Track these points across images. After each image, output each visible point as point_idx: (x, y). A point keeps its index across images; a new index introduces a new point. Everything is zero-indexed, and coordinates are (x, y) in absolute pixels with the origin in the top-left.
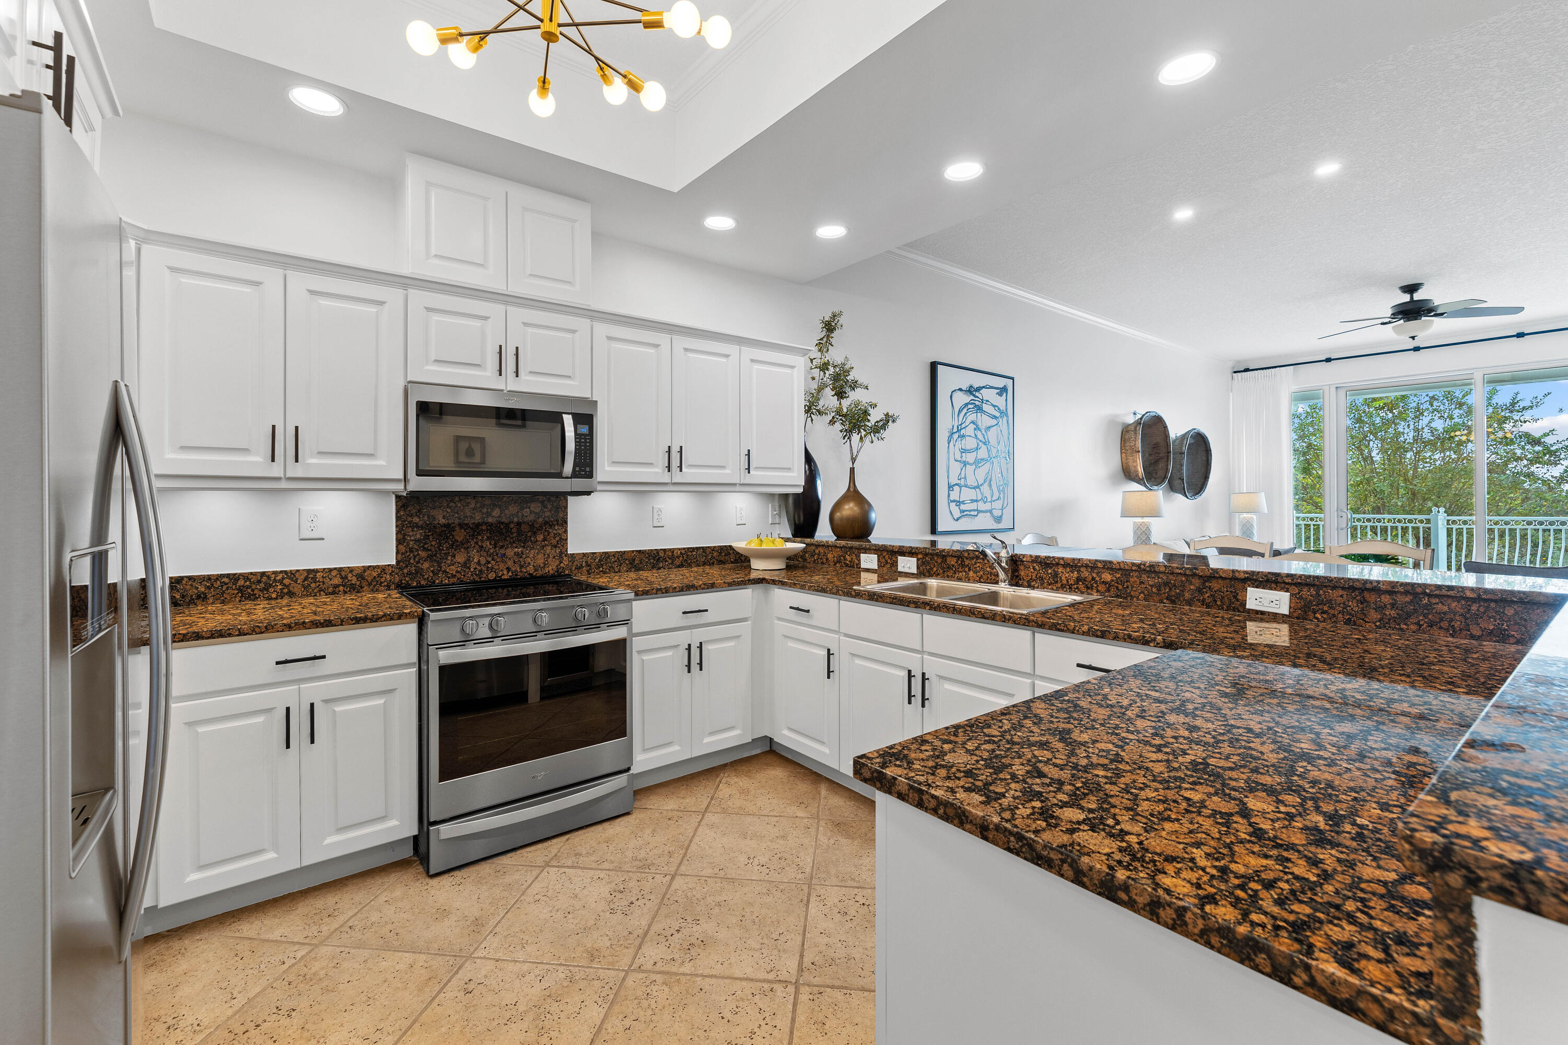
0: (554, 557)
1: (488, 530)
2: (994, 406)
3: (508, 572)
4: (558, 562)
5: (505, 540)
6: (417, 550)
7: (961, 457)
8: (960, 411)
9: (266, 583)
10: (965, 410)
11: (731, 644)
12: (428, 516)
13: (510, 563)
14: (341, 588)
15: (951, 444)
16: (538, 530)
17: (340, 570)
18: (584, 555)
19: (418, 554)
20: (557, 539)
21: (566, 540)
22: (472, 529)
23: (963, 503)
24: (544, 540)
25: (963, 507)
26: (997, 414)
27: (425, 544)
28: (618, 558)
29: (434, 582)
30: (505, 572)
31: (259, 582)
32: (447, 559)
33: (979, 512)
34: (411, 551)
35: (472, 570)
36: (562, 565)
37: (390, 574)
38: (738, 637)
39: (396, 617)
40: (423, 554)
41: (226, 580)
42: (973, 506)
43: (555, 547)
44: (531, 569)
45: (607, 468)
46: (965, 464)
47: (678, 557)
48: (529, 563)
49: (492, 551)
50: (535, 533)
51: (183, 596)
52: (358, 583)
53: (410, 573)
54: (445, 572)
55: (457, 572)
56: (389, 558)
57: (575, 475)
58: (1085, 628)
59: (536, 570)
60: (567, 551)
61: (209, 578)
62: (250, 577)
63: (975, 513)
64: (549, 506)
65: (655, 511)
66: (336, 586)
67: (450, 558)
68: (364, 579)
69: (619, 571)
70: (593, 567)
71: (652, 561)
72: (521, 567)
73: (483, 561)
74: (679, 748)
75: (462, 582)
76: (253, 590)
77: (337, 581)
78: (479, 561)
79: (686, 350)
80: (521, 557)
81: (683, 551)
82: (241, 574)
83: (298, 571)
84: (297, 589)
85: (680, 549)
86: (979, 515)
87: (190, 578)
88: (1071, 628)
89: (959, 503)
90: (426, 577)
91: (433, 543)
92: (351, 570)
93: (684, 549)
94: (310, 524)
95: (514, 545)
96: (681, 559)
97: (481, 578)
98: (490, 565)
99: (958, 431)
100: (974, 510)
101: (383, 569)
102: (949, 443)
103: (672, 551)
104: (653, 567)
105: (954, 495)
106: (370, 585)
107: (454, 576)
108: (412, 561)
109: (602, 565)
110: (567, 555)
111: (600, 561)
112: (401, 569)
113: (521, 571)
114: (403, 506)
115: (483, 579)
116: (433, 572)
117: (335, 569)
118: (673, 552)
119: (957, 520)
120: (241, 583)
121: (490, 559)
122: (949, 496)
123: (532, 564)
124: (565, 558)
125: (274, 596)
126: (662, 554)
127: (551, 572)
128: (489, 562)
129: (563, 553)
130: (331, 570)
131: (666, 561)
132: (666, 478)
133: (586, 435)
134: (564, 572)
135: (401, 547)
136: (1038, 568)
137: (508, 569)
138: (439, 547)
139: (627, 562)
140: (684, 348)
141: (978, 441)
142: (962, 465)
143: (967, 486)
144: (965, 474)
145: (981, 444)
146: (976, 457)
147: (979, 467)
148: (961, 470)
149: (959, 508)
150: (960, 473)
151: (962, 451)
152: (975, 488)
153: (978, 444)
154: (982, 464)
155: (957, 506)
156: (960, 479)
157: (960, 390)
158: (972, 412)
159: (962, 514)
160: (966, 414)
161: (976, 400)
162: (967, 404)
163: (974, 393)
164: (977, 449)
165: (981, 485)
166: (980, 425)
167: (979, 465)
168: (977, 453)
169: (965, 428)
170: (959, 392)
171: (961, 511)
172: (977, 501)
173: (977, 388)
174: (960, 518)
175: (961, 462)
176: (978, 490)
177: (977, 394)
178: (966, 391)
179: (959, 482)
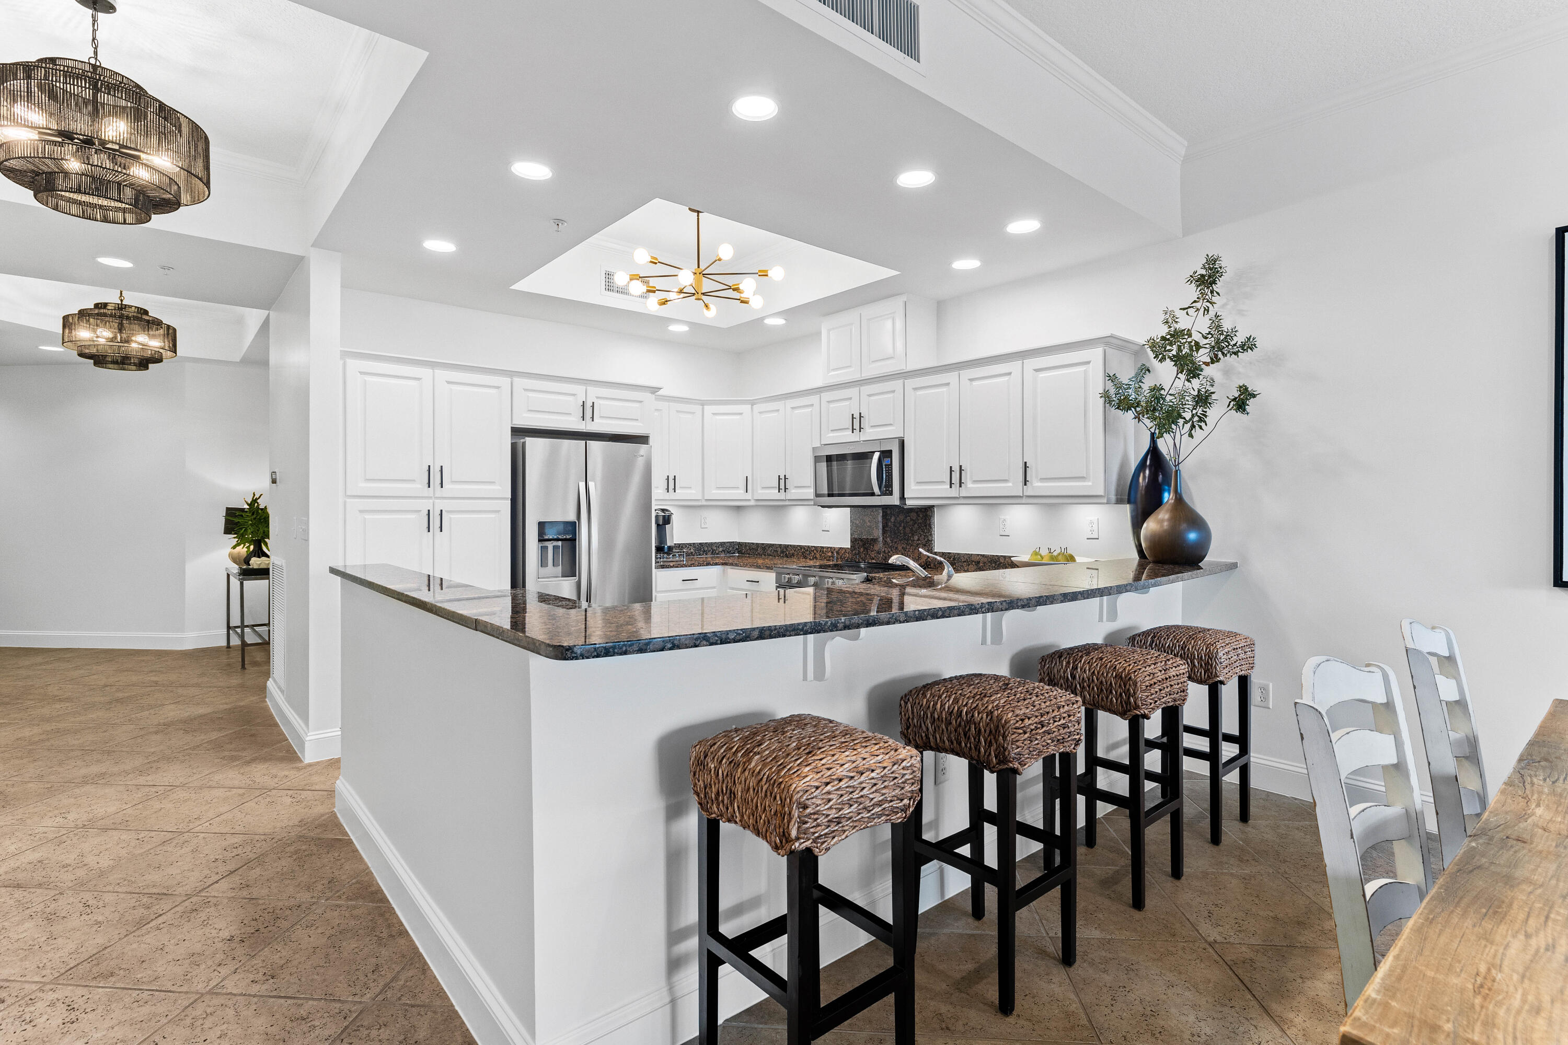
18: (945, 553)
19: (859, 543)
21: (933, 541)
24: (918, 539)
27: (861, 537)
28: (968, 559)
29: (866, 560)
31: (807, 550)
32: (871, 547)
34: (856, 541)
35: (882, 555)
37: (849, 553)
41: (799, 548)
43: (926, 544)
45: (913, 487)
49: (891, 545)
50: (913, 535)
51: (789, 554)
52: (837, 556)
53: (856, 554)
54: (870, 555)
56: (848, 544)
57: (883, 494)
60: (934, 548)
66: (830, 557)
68: (839, 554)
69: (969, 569)
73: (887, 551)
76: (806, 554)
79: (971, 380)
80: (906, 550)
82: (802, 546)
83: (818, 547)
84: (818, 556)
87: (790, 546)
90: (862, 557)
91: (865, 537)
92: (835, 548)
94: (825, 523)
95: (902, 541)
97: (886, 561)
101: (846, 549)
106: (841, 558)
107: (874, 558)
108: (856, 546)
109: (956, 562)
111: (955, 558)
112: (853, 551)
114: (853, 514)
116: (865, 554)
117: (830, 547)
120: (803, 550)
121: (890, 550)
124: (933, 552)
125: (812, 558)
133: (889, 465)
134: (931, 564)
135: (852, 538)
138: (867, 540)
140: (969, 380)
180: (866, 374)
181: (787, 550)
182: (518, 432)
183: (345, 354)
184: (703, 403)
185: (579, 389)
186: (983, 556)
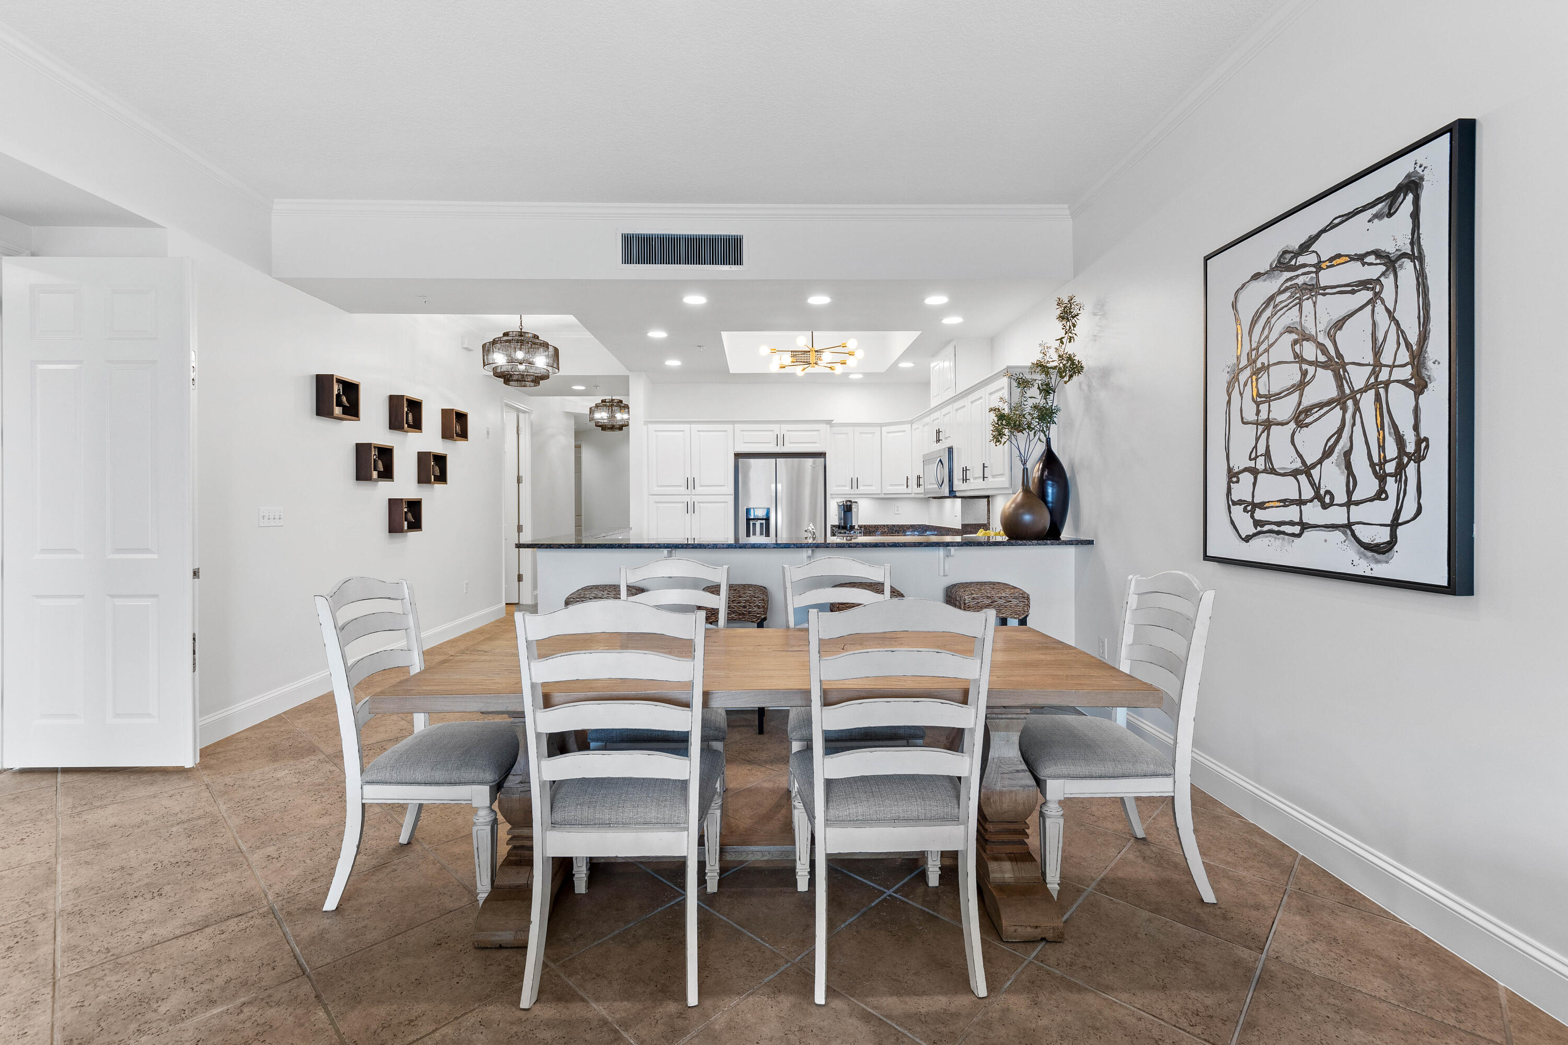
2: (1360, 258)
7: (1259, 413)
10: (1268, 312)
23: (1262, 506)
25: (1260, 514)
26: (1374, 272)
33: (1305, 527)
42: (1292, 513)
46: (1268, 425)
63: (1296, 530)
86: (1306, 534)
89: (1252, 507)
99: (1251, 361)
100: (1292, 523)
105: (1242, 490)
119: (1247, 539)
122: (1230, 491)
140: (971, 402)
141: (1305, 367)
142: (1261, 428)
143: (1273, 471)
144: (1268, 447)
145: (1311, 370)
146: (1300, 404)
147: (1307, 425)
148: (1257, 439)
149: (1252, 517)
150: (1256, 447)
151: (1259, 400)
152: (1295, 473)
153: (1304, 374)
154: (1316, 416)
155: (1248, 512)
156: (1255, 459)
157: (1256, 276)
158: (1286, 309)
159: (1259, 529)
160: (1268, 320)
161: (1298, 276)
162: (1272, 298)
163: (1293, 263)
164: (1301, 386)
165: (1314, 466)
166: (1310, 327)
167: (1307, 421)
168: (1301, 396)
169: (1267, 351)
170: (1254, 284)
171: (1257, 523)
172: (1300, 502)
173: (1301, 245)
174: (1255, 535)
175: (1257, 423)
176: (1303, 478)
177: (1301, 260)
178: (1272, 269)
179: (1252, 464)
180: (942, 400)
182: (738, 456)
183: (646, 423)
184: (881, 425)
185: (776, 427)
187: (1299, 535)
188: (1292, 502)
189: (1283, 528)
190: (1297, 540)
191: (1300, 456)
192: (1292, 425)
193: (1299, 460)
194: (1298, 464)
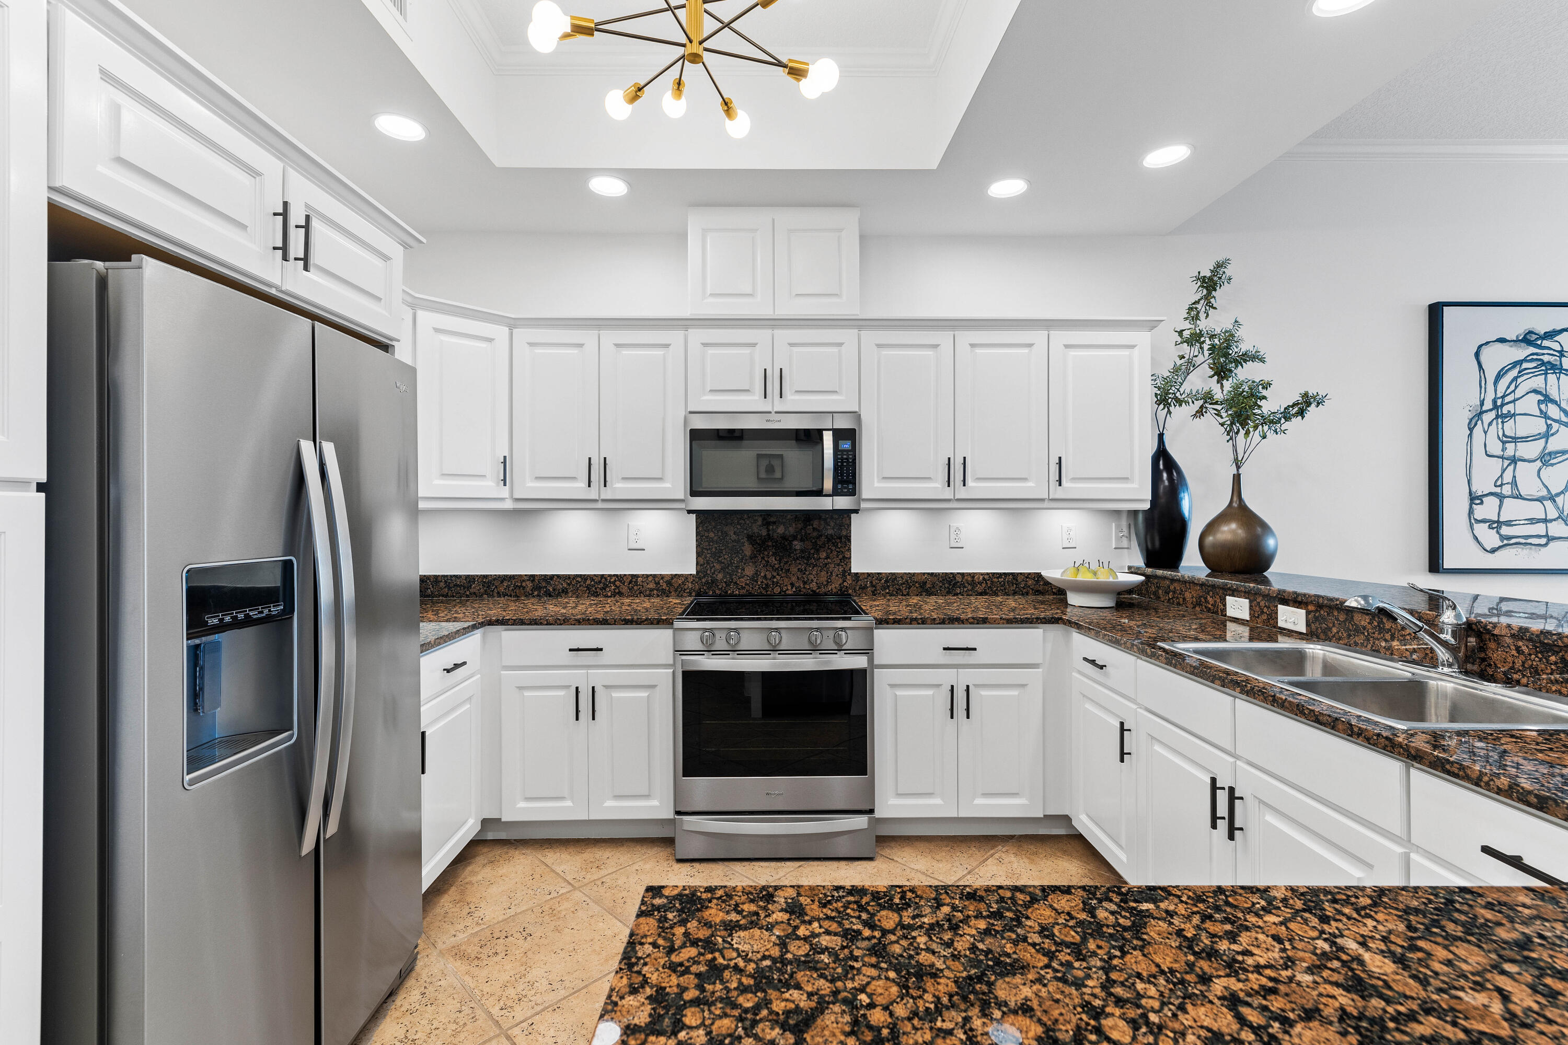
0: (837, 575)
1: (773, 546)
3: (792, 588)
4: (841, 581)
5: (789, 556)
6: (713, 563)
7: (1504, 449)
8: (1499, 377)
9: (604, 584)
10: (1514, 373)
11: (1014, 693)
12: (722, 532)
13: (794, 579)
14: (655, 592)
15: (1478, 430)
16: (820, 547)
17: (654, 576)
18: (869, 574)
19: (714, 566)
20: (841, 557)
21: (850, 558)
22: (759, 544)
23: (1509, 523)
24: (827, 557)
25: (1505, 530)
27: (720, 557)
28: (907, 581)
29: (727, 592)
30: (789, 588)
31: (600, 582)
32: (737, 572)
33: (1550, 539)
34: (708, 563)
35: (759, 583)
36: (845, 584)
37: (692, 583)
38: (1023, 686)
39: (655, 622)
40: (718, 566)
41: (579, 579)
42: (1540, 529)
43: (838, 565)
44: (814, 586)
45: (876, 485)
46: (1514, 460)
47: (980, 583)
48: (812, 580)
49: (777, 566)
50: (818, 551)
51: (554, 590)
52: (667, 588)
53: (707, 583)
54: (736, 583)
55: (746, 584)
56: (690, 568)
57: (836, 493)
58: (1504, 782)
59: (819, 588)
60: (850, 570)
61: (568, 577)
62: (594, 578)
63: (1543, 541)
64: (832, 524)
65: (952, 530)
66: (652, 590)
67: (740, 571)
68: (671, 585)
69: (908, 594)
70: (878, 588)
71: (947, 585)
72: (805, 583)
73: (769, 576)
74: (942, 803)
75: (750, 594)
76: (596, 589)
77: (652, 586)
78: (765, 575)
79: (973, 346)
80: (804, 574)
81: (986, 577)
82: (588, 576)
83: (625, 575)
84: (624, 589)
85: (982, 574)
86: (1552, 544)
87: (558, 576)
88: (1474, 776)
89: (1496, 525)
90: (720, 587)
91: (726, 557)
92: (662, 577)
93: (988, 574)
94: (635, 537)
95: (798, 561)
96: (984, 585)
97: (767, 591)
98: (775, 580)
99: (1495, 407)
100: (1538, 536)
101: (686, 577)
102: (1471, 430)
103: (972, 575)
104: (949, 593)
105: (1485, 511)
106: (676, 591)
107: (743, 588)
108: (709, 572)
109: (888, 587)
110: (850, 574)
111: (886, 581)
112: (700, 579)
113: (804, 588)
114: (701, 523)
115: (769, 593)
116: (726, 582)
117: (651, 575)
118: (973, 577)
119: (1493, 551)
120: (588, 582)
121: (775, 574)
122: (1471, 512)
123: (815, 580)
124: (848, 577)
125: (609, 594)
126: (959, 579)
127: (834, 590)
128: (774, 577)
129: (847, 571)
130: (648, 576)
131: (965, 587)
132: (947, 494)
133: (847, 451)
134: (847, 591)
135: (700, 559)
136: (1526, 651)
137: (792, 585)
138: (730, 561)
139: (917, 585)
140: (971, 345)
141: (1549, 422)
142: (1506, 462)
143: (1519, 497)
144: (1514, 477)
145: (1555, 426)
146: (1545, 448)
147: (1552, 465)
148: (1504, 471)
149: (1498, 532)
150: (1501, 476)
151: (1505, 439)
152: (1540, 500)
153: (1549, 427)
154: (1560, 459)
155: (1493, 528)
156: (1501, 486)
157: (1502, 340)
158: (1531, 375)
159: (1505, 542)
160: (1515, 379)
161: (1544, 354)
162: (1520, 362)
163: (1539, 342)
164: (1547, 436)
165: (1558, 495)
166: (1554, 394)
167: (1552, 462)
168: (1547, 442)
169: (1514, 401)
170: (1499, 345)
171: (1502, 538)
172: (1545, 521)
173: (1545, 333)
174: (1500, 547)
175: (1502, 457)
176: (1548, 504)
177: (1546, 343)
178: (1517, 341)
179: (1498, 490)
180: (783, 311)
181: (549, 583)
186: (932, 574)
187: (1546, 545)
188: (1539, 521)
189: (1529, 541)
190: (1543, 549)
191: (1546, 487)
192: (1539, 464)
193: (1545, 490)
194: (1544, 493)
